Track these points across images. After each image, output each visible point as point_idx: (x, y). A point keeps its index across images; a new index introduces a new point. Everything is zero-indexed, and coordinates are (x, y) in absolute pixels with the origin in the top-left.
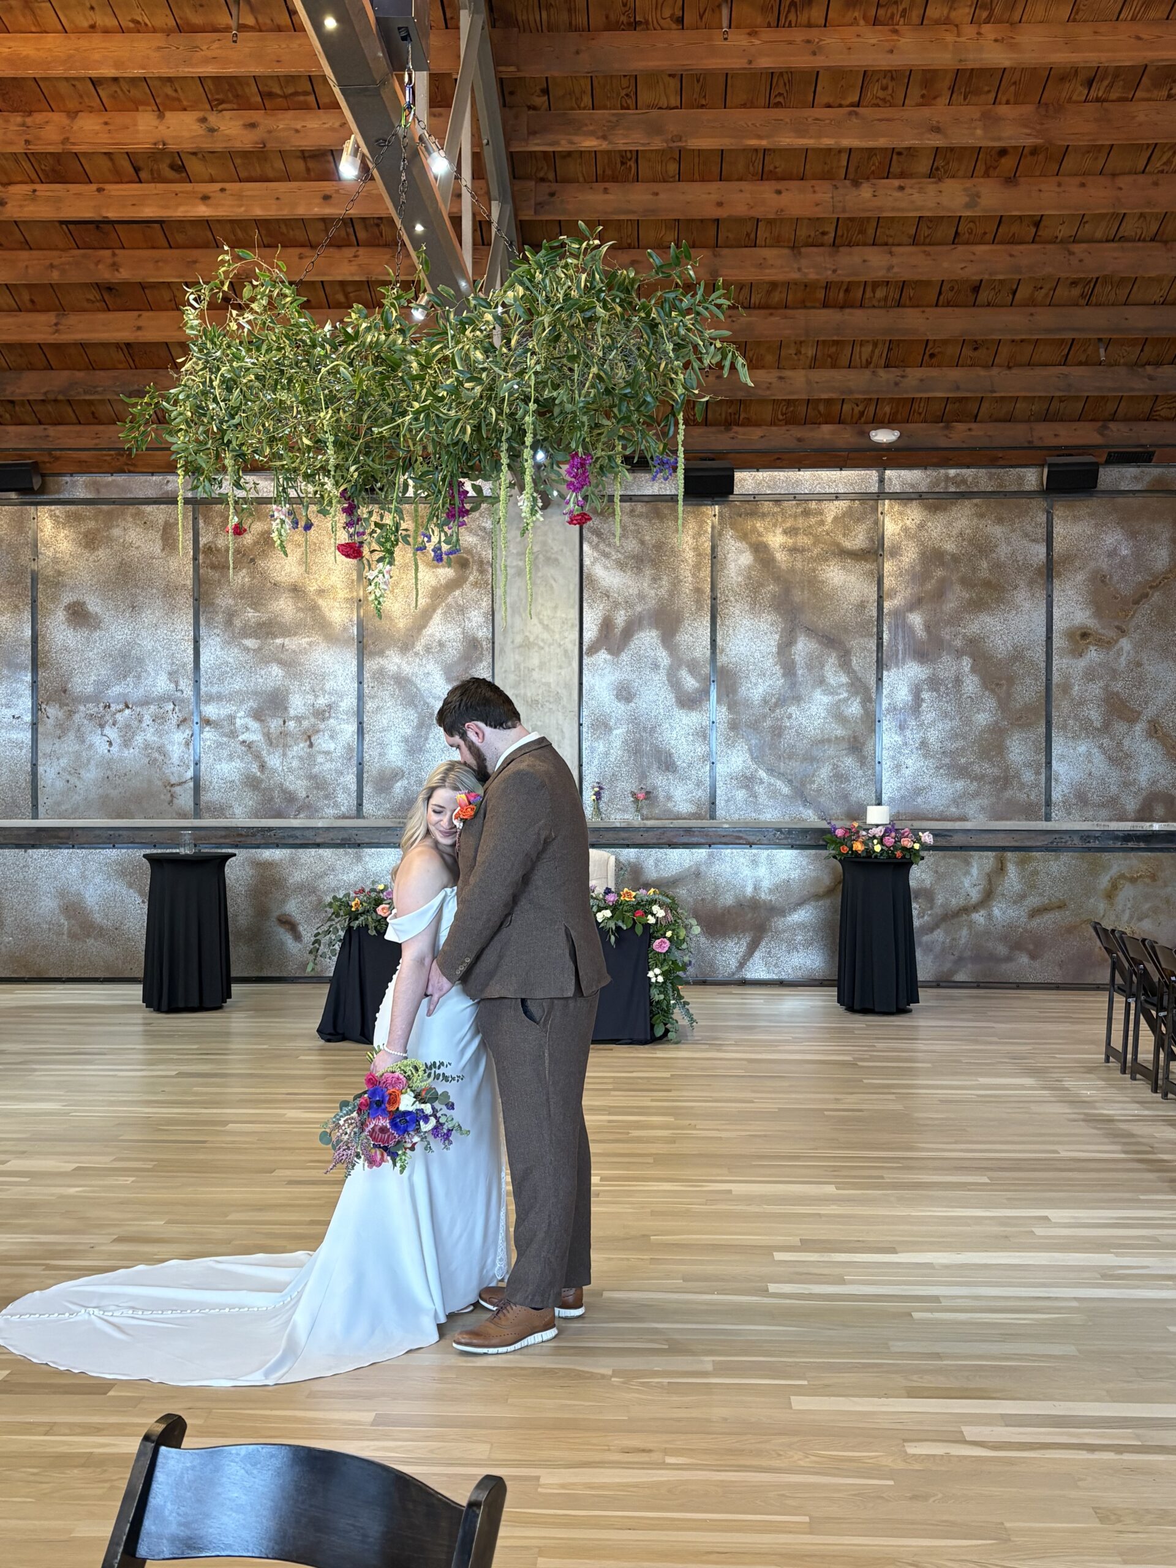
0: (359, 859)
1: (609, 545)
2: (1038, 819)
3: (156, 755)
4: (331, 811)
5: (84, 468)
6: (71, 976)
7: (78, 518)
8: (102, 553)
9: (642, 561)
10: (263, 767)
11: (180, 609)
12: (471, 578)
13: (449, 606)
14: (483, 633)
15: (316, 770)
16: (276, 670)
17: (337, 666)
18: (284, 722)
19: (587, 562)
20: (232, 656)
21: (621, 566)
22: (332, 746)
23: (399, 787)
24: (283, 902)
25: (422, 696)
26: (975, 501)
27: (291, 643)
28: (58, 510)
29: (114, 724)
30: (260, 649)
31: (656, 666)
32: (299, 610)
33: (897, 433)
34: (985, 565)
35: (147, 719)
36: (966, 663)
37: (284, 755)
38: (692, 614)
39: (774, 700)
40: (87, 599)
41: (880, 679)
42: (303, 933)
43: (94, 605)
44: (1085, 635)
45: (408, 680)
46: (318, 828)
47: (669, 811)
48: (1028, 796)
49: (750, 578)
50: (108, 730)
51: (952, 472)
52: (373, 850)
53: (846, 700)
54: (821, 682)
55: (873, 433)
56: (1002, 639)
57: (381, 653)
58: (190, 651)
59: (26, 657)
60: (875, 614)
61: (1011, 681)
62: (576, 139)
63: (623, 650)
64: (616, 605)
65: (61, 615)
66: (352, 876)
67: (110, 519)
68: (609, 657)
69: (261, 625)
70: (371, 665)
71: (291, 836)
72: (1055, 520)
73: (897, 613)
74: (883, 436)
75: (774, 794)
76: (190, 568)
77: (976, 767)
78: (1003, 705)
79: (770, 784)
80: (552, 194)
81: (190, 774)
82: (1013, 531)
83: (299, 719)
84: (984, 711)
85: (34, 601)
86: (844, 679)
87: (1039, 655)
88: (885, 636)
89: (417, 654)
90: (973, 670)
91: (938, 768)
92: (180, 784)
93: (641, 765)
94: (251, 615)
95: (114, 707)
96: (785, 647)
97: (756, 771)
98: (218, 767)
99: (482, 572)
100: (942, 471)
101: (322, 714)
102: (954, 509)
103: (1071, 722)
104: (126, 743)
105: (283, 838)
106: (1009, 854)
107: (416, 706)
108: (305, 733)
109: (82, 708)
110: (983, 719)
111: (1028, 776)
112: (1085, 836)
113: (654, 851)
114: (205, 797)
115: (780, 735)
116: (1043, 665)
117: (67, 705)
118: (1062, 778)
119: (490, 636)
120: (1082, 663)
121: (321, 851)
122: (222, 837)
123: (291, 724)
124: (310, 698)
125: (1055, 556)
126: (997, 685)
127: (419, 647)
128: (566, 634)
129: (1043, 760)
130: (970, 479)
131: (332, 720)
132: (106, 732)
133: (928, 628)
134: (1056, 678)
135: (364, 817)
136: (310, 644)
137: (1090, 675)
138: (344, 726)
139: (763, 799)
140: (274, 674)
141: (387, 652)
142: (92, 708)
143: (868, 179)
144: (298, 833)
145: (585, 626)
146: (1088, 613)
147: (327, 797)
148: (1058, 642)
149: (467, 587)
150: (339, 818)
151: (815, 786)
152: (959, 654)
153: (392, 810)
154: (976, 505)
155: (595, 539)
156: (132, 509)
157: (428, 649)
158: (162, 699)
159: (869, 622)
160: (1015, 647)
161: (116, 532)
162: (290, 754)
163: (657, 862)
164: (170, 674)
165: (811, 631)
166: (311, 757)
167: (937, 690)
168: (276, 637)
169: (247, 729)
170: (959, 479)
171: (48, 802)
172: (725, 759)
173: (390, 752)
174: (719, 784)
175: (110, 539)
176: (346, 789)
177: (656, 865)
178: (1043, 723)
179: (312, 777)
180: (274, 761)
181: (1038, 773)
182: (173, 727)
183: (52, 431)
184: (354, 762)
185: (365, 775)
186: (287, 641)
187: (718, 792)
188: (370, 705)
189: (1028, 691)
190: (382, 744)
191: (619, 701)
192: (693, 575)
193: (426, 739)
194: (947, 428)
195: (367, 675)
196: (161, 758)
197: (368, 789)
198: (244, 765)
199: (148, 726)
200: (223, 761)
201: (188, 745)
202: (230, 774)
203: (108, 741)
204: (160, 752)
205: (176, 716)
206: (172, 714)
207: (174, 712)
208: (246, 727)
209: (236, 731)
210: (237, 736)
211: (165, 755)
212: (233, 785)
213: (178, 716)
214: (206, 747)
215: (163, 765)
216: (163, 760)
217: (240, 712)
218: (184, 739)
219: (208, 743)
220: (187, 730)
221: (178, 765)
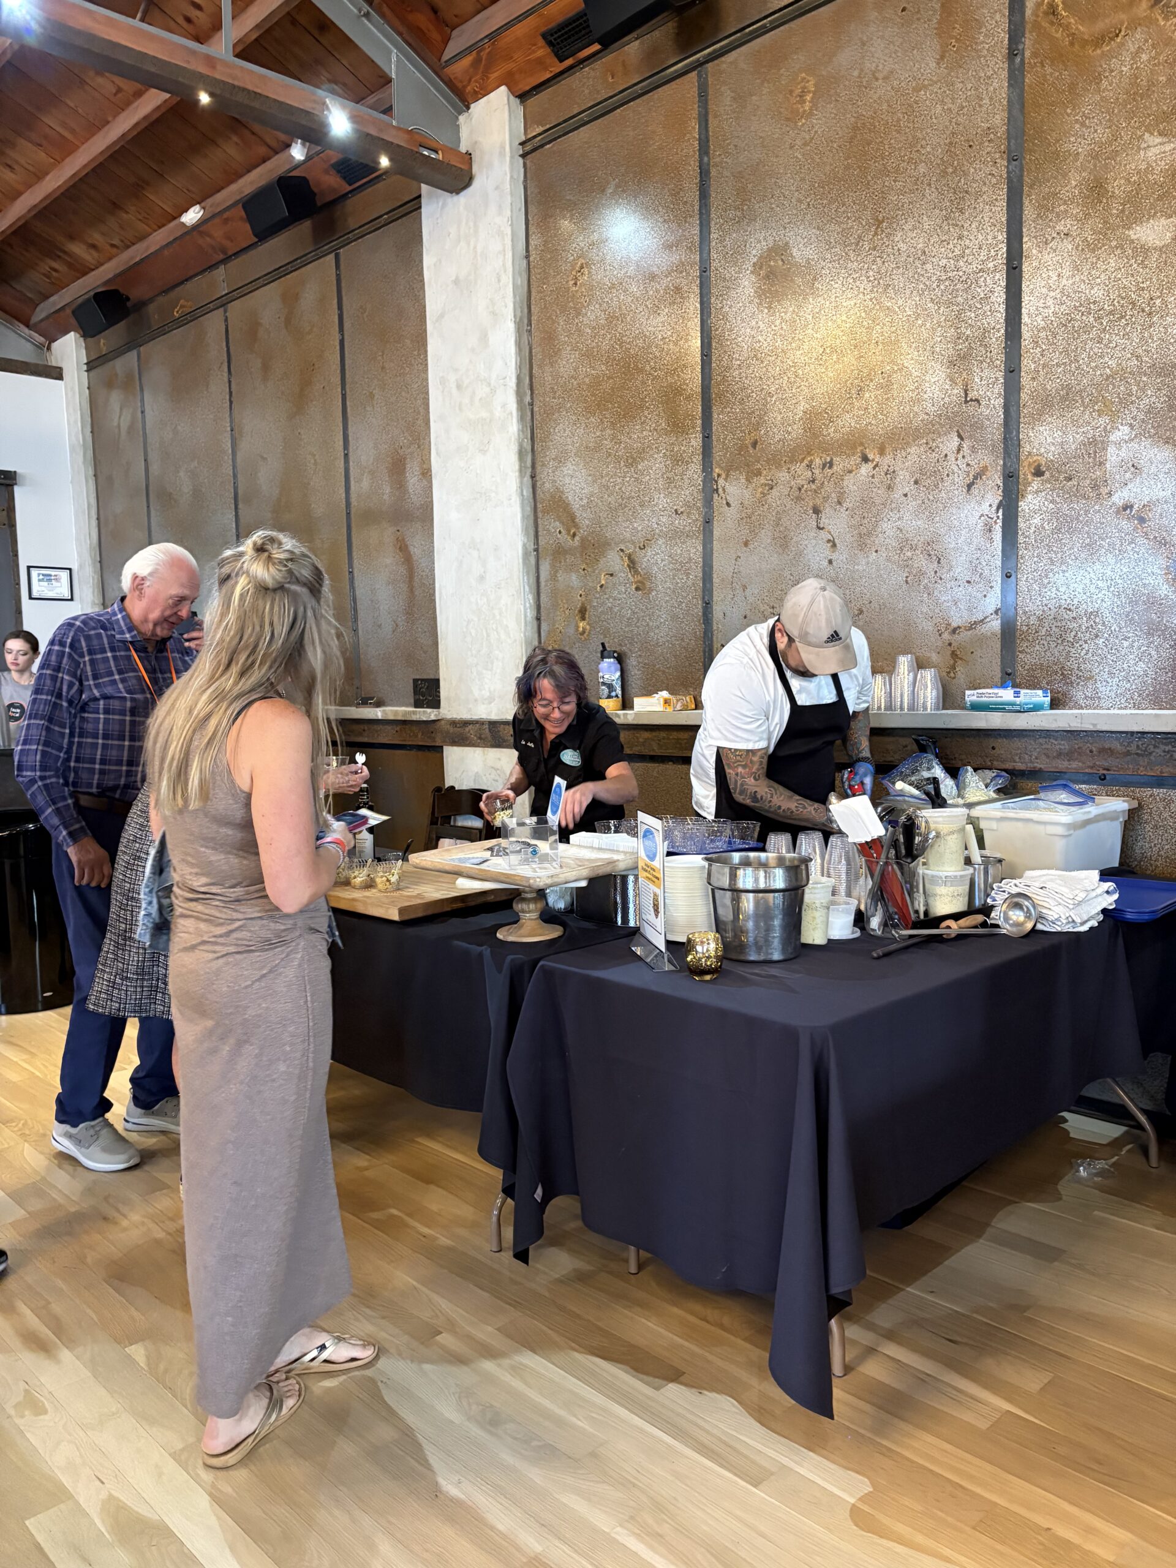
3: (922, 561)
8: (819, 120)
11: (979, 195)
28: (741, 56)
29: (839, 503)
35: (904, 482)
40: (791, 235)
43: (800, 248)
50: (828, 517)
58: (999, 297)
65: (748, 284)
67: (834, 34)
76: (1001, 82)
81: (994, 601)
85: (705, 270)
92: (973, 627)
95: (840, 464)
104: (864, 540)
109: (783, 475)
114: (1029, 655)
117: (759, 473)
132: (824, 521)
142: (801, 473)
158: (934, 429)
164: (952, 364)
169: (1137, 470)
182: (959, 493)
196: (930, 567)
198: (1125, 570)
199: (906, 495)
200: (1071, 562)
201: (990, 531)
202: (1088, 594)
203: (829, 541)
204: (930, 555)
205: (964, 466)
206: (957, 459)
207: (960, 456)
208: (1133, 466)
209: (1106, 481)
210: (1110, 494)
211: (940, 559)
212: (1094, 622)
213: (968, 465)
214: (1032, 531)
215: (936, 585)
216: (936, 572)
217: (1117, 428)
218: (982, 518)
219: (1035, 521)
220: (989, 496)
221: (968, 582)
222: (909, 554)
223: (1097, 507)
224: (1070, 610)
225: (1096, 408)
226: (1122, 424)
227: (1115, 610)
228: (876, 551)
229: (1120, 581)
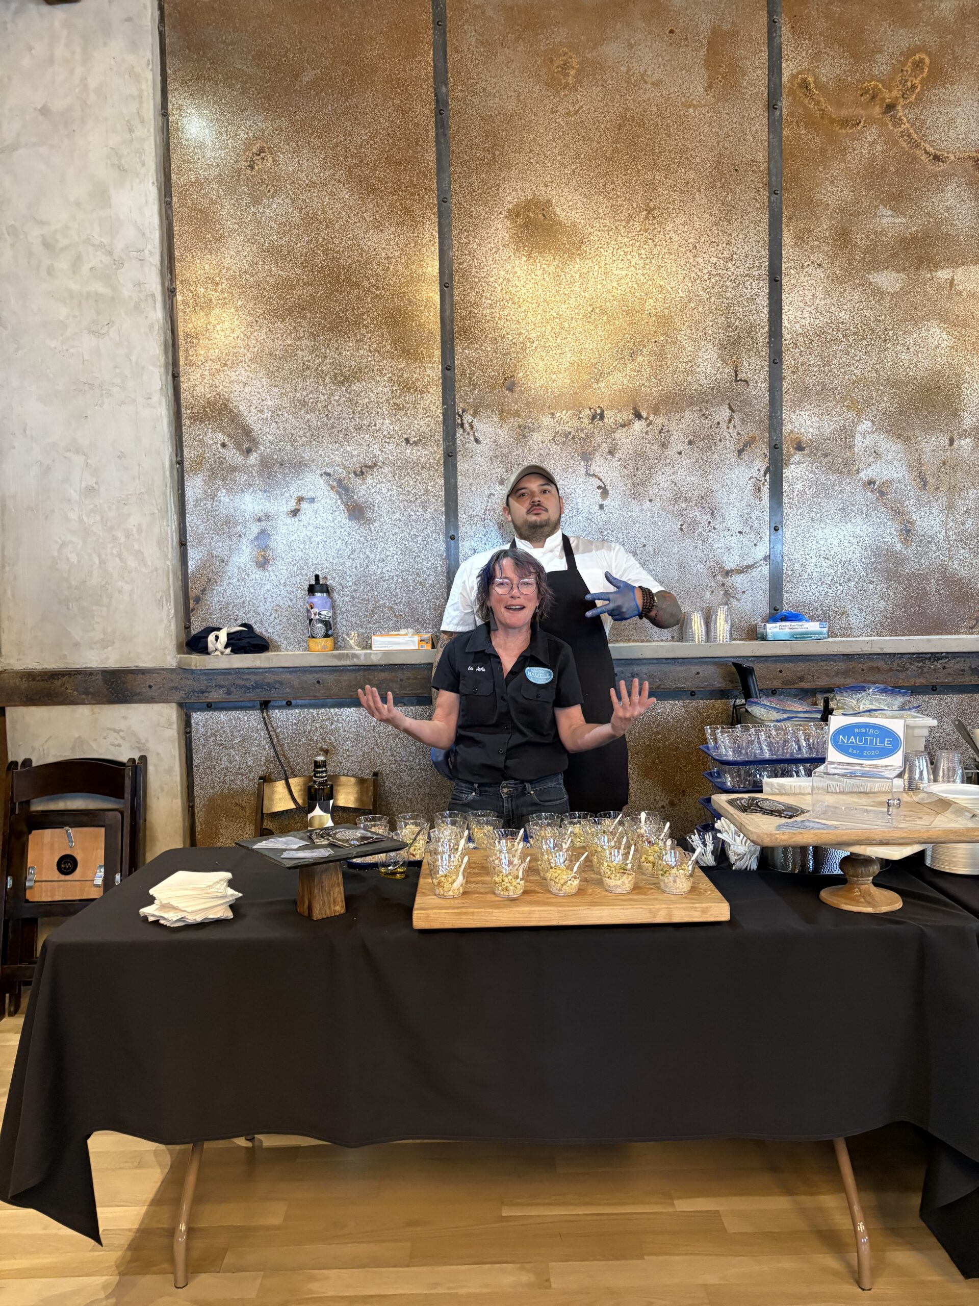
8: (583, 97)
10: (907, 532)
11: (744, 213)
16: (937, 335)
18: (952, 442)
20: (848, 307)
27: (968, 279)
28: (489, 4)
29: (611, 453)
30: (905, 292)
35: (678, 441)
37: (951, 507)
40: (553, 195)
43: (567, 206)
50: (599, 465)
58: (763, 301)
65: (501, 228)
69: (907, 242)
76: (761, 126)
81: (762, 549)
85: (444, 200)
92: (744, 570)
94: (887, 221)
95: (611, 417)
98: (819, 534)
104: (637, 489)
109: (546, 420)
114: (795, 595)
117: (517, 414)
122: (837, 674)
123: (965, 445)
132: (594, 468)
140: (932, 342)
142: (567, 420)
156: (644, 4)
158: (707, 399)
161: (612, 51)
162: (960, 505)
164: (723, 347)
168: (935, 265)
169: (877, 456)
175: (598, 66)
180: (930, 520)
182: (730, 457)
186: (958, 275)
198: (870, 530)
199: (680, 453)
200: (828, 521)
201: (759, 491)
202: (842, 547)
203: (599, 488)
204: (704, 508)
205: (735, 434)
206: (728, 428)
207: (731, 425)
208: (875, 452)
209: (855, 461)
210: (858, 471)
211: (713, 512)
212: (848, 569)
213: (739, 434)
214: (795, 494)
215: (710, 534)
216: (710, 523)
217: (862, 421)
218: (752, 480)
219: (798, 486)
220: (757, 461)
221: (740, 532)
222: (683, 505)
223: (848, 480)
224: (828, 559)
225: (845, 404)
226: (866, 420)
227: (863, 560)
228: (651, 500)
229: (867, 539)
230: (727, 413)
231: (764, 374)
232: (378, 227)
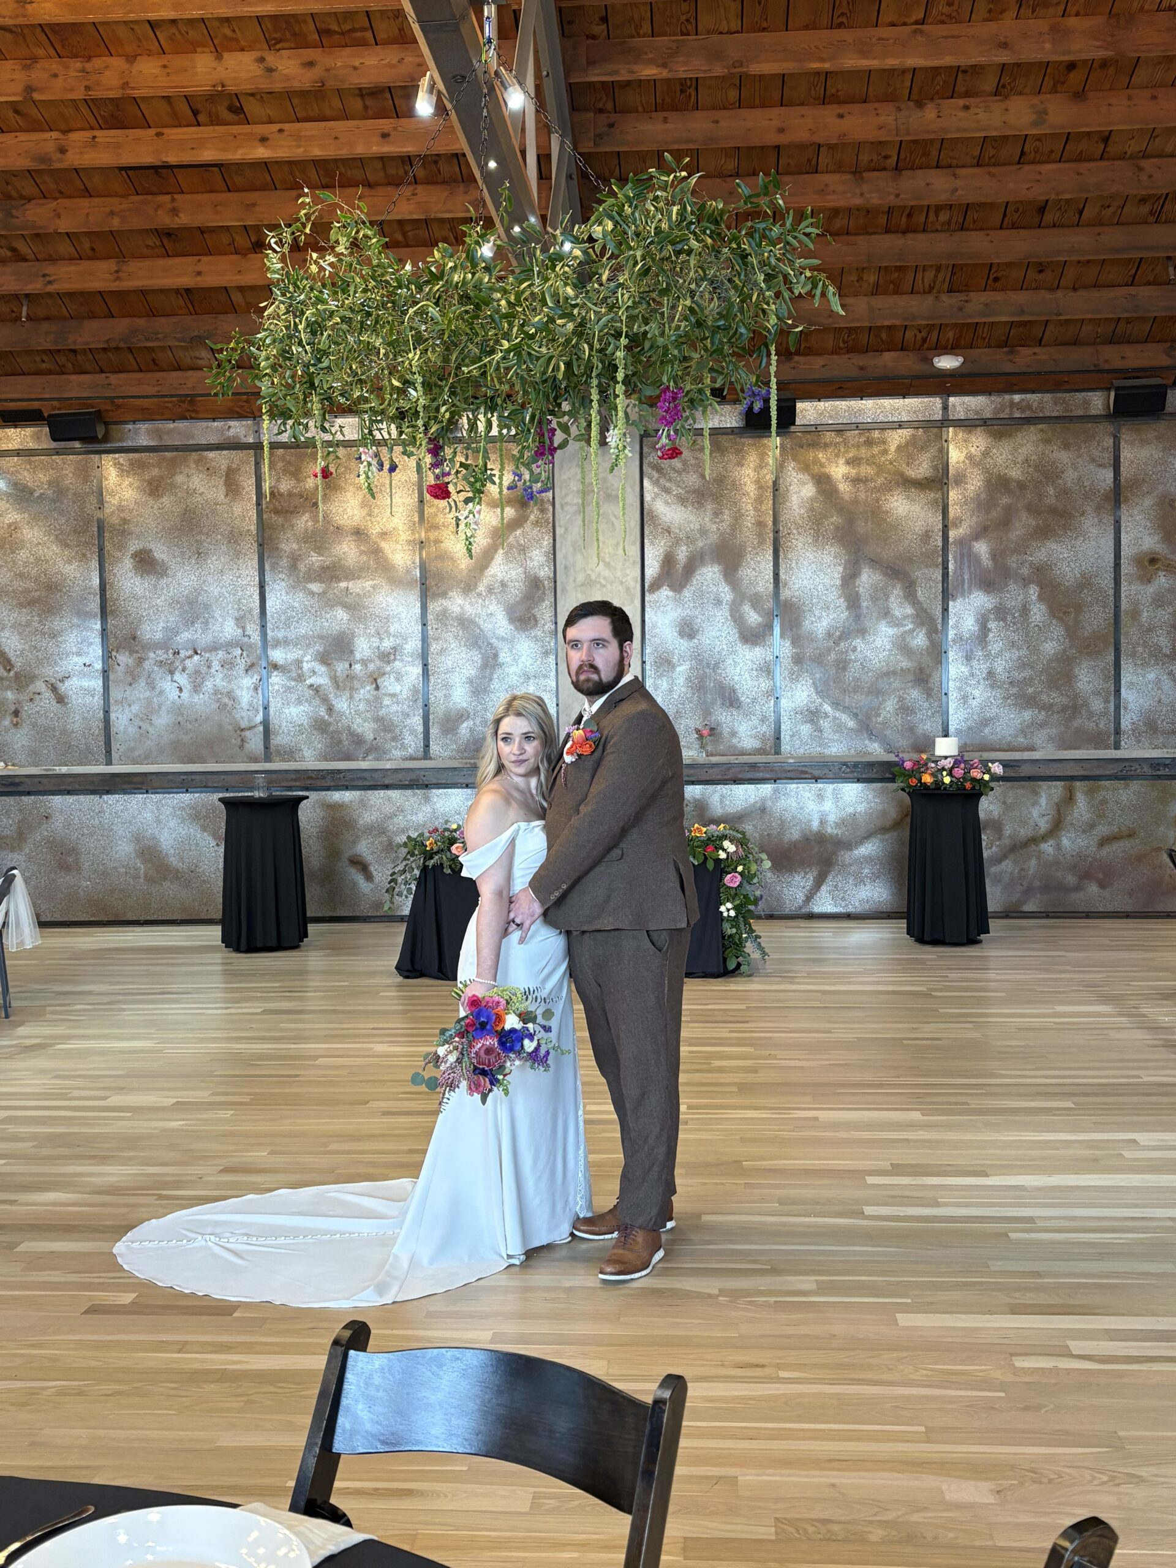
0: (427, 799)
1: (670, 480)
2: (1107, 747)
3: (226, 700)
4: (397, 753)
5: (147, 415)
6: (148, 918)
7: (142, 466)
8: (166, 500)
9: (703, 495)
10: (330, 710)
11: (246, 554)
12: (532, 517)
13: (511, 546)
14: (545, 573)
15: (383, 712)
16: (341, 614)
17: (401, 609)
18: (351, 665)
19: (648, 497)
20: (299, 600)
21: (682, 501)
22: (398, 689)
23: (464, 728)
24: (354, 843)
25: (485, 637)
26: (1040, 426)
27: (356, 586)
28: (121, 458)
29: (184, 670)
30: (325, 593)
31: (718, 602)
32: (362, 553)
33: (961, 359)
34: (1051, 492)
35: (216, 665)
36: (1033, 591)
37: (351, 697)
38: (754, 548)
39: (838, 633)
40: (152, 546)
41: (945, 610)
42: (375, 873)
43: (160, 552)
44: (1153, 561)
45: (472, 622)
46: (387, 770)
47: (734, 747)
48: (1097, 725)
49: (812, 509)
50: (178, 676)
51: (1017, 398)
52: (441, 791)
53: (912, 631)
54: (886, 614)
55: (936, 360)
56: (1069, 566)
57: (444, 595)
58: (256, 597)
59: (94, 605)
60: (940, 544)
61: (1079, 609)
62: (635, 68)
63: (685, 586)
64: (677, 541)
65: (128, 563)
66: (420, 815)
67: (173, 467)
68: (671, 594)
69: (325, 569)
70: (434, 606)
71: (360, 778)
72: (1122, 443)
73: (961, 542)
74: (947, 363)
75: (839, 727)
76: (253, 514)
77: (1044, 697)
78: (1072, 632)
79: (835, 718)
80: (611, 125)
81: (259, 718)
82: (1080, 456)
83: (364, 662)
84: (1052, 640)
85: (101, 549)
86: (909, 610)
87: (1107, 582)
88: (951, 566)
89: (479, 595)
90: (1041, 599)
91: (1005, 698)
92: (250, 728)
93: (705, 702)
94: (315, 559)
95: (183, 654)
96: (849, 579)
97: (821, 705)
98: (287, 711)
99: (543, 511)
100: (1007, 397)
101: (387, 657)
102: (1020, 435)
103: (1140, 649)
104: (196, 688)
105: (353, 780)
106: (1078, 784)
107: (480, 647)
108: (371, 675)
109: (152, 655)
110: (1050, 647)
111: (1097, 705)
112: (1155, 763)
113: (719, 787)
114: (276, 741)
115: (844, 669)
116: (1111, 592)
117: (137, 652)
118: (1131, 706)
119: (552, 575)
120: (1151, 589)
121: (390, 792)
122: (292, 780)
123: (358, 667)
124: (375, 642)
125: (1122, 481)
126: (1065, 613)
127: (481, 588)
128: (628, 572)
129: (1112, 688)
130: (1035, 404)
131: (397, 663)
132: (175, 678)
133: (994, 556)
134: (1124, 605)
135: (431, 759)
136: (374, 587)
137: (1159, 602)
138: (410, 669)
139: (828, 733)
140: (339, 617)
141: (451, 594)
142: (161, 655)
143: (932, 99)
144: (367, 775)
145: (646, 563)
146: (1156, 538)
147: (394, 739)
148: (1126, 568)
149: (528, 526)
150: (406, 759)
151: (880, 719)
152: (1026, 582)
153: (458, 751)
154: (1042, 430)
155: (655, 474)
156: (195, 456)
157: (490, 590)
158: (229, 645)
159: (935, 551)
160: (1083, 576)
161: (179, 479)
162: (357, 697)
163: (722, 797)
164: (237, 619)
165: (875, 563)
166: (377, 700)
167: (1004, 620)
168: (339, 580)
169: (314, 673)
170: (1024, 404)
171: (123, 748)
172: (789, 694)
173: (455, 693)
174: (784, 718)
175: (173, 486)
176: (413, 732)
177: (721, 801)
178: (1112, 649)
179: (378, 720)
180: (342, 704)
181: (1107, 701)
182: (242, 672)
183: (114, 379)
184: (420, 703)
185: (431, 717)
186: (351, 585)
187: (783, 727)
188: (434, 647)
189: (1096, 619)
190: (447, 686)
191: (682, 637)
192: (756, 509)
193: (491, 680)
194: (1011, 352)
195: (430, 617)
196: (230, 703)
197: (434, 731)
198: (312, 709)
199: (217, 671)
200: (291, 705)
201: (257, 690)
202: (299, 717)
203: (178, 687)
204: (230, 698)
205: (244, 662)
206: (241, 659)
208: (313, 671)
209: (303, 675)
210: (305, 680)
211: (234, 700)
212: (301, 728)
213: (246, 662)
214: (275, 691)
215: (233, 710)
216: (233, 705)
217: (306, 656)
218: (253, 684)
219: (276, 687)
220: (256, 675)
221: (248, 710)
222: (220, 696)
223: (300, 685)
224: (292, 723)
225: (298, 647)
226: (308, 655)
227: (309, 724)
228: (203, 694)
229: (310, 713)
230: (240, 652)
231: (258, 632)
232: (70, 562)
